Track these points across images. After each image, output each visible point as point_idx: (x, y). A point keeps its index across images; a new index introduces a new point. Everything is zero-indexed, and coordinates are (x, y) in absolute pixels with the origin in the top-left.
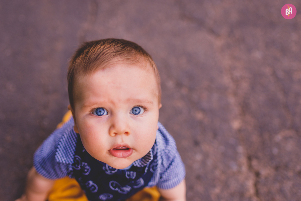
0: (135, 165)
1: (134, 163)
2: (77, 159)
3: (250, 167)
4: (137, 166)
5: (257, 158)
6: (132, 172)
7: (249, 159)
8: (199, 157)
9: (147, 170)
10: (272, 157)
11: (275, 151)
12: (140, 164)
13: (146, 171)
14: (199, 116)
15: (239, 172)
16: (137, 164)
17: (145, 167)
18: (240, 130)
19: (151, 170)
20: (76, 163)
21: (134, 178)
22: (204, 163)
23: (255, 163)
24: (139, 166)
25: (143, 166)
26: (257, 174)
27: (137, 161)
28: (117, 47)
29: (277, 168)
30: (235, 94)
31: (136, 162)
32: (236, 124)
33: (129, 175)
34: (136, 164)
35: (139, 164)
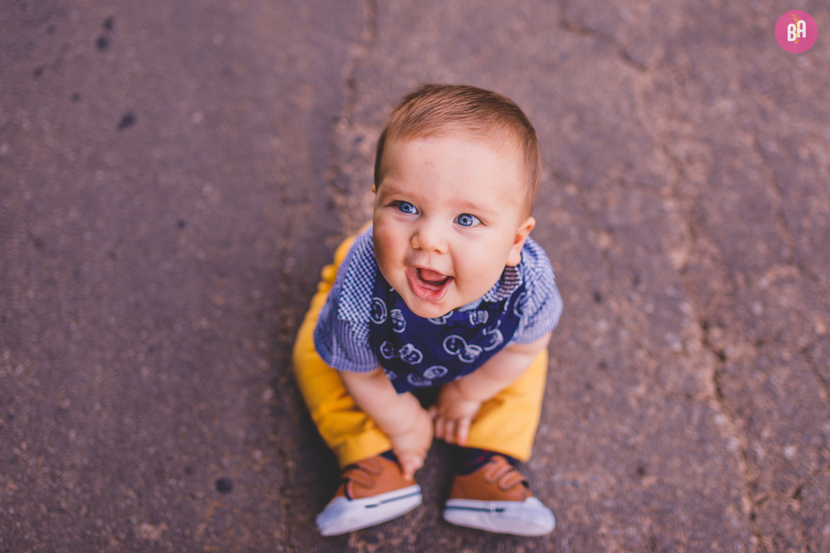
0: (487, 300)
1: (484, 297)
2: (377, 303)
3: (706, 343)
4: (490, 302)
5: (721, 325)
6: (480, 312)
7: (705, 326)
8: (603, 326)
9: (508, 307)
10: (751, 322)
11: (758, 308)
12: (496, 297)
13: (506, 308)
14: (604, 241)
15: (685, 353)
16: (490, 298)
17: (505, 300)
18: (685, 270)
19: (516, 312)
20: (375, 311)
21: (485, 322)
22: (613, 335)
23: (716, 333)
24: (493, 300)
25: (501, 299)
26: (721, 356)
27: (489, 292)
28: (462, 105)
29: (760, 343)
30: (677, 194)
31: (488, 295)
32: (678, 257)
33: (476, 320)
34: (487, 297)
35: (493, 297)
